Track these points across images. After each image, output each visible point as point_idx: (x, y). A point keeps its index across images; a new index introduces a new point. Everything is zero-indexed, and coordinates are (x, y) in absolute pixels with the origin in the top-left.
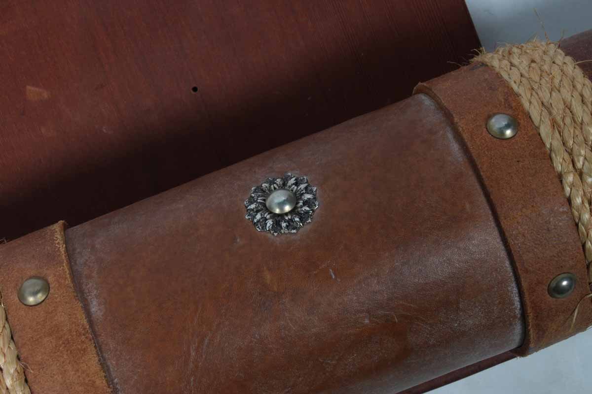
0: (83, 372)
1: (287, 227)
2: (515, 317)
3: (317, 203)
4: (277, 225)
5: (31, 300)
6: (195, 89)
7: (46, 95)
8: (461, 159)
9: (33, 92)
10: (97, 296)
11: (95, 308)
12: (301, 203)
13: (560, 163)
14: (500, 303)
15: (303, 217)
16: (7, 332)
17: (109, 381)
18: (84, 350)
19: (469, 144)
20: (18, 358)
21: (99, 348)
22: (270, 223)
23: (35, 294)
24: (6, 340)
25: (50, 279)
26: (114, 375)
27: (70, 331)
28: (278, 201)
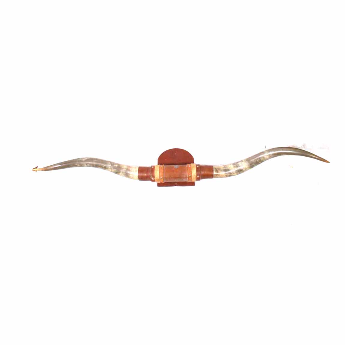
28: (176, 166)
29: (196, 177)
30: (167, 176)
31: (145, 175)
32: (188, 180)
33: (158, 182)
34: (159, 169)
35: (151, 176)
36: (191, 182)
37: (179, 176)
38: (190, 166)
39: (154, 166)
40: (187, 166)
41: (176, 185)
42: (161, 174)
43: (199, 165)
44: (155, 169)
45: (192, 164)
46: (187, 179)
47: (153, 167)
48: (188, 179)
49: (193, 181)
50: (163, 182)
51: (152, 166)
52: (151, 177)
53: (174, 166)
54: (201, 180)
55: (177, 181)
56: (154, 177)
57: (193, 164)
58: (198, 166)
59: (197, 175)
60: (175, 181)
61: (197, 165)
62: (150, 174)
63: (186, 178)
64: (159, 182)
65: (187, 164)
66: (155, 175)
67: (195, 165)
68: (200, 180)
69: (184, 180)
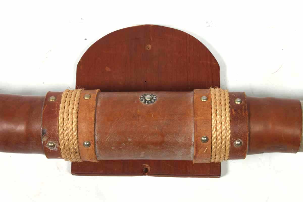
0: (90, 115)
1: (147, 103)
2: (192, 144)
3: (156, 100)
4: (145, 102)
5: (86, 98)
6: (145, 81)
7: (110, 70)
8: (192, 103)
9: (107, 69)
10: (100, 102)
11: (99, 104)
12: (153, 99)
13: (213, 110)
14: (189, 138)
15: (151, 102)
16: (78, 102)
17: (95, 119)
18: (92, 111)
19: (195, 100)
20: (78, 108)
21: (96, 112)
22: (143, 101)
23: (87, 97)
24: (77, 103)
25: (92, 96)
26: (96, 119)
27: (91, 106)
28: (148, 97)
29: (228, 143)
30: (108, 139)
31: (21, 128)
32: (195, 157)
33: (74, 160)
34: (75, 107)
35: (44, 134)
36: (207, 162)
37: (159, 139)
38: (204, 99)
39: (58, 95)
40: (191, 96)
41: (144, 172)
42: (84, 127)
43: (241, 95)
44: (61, 106)
45: (212, 90)
46: (193, 149)
47: (52, 99)
48: (197, 150)
49: (217, 160)
50: (94, 161)
51: (50, 94)
52: (44, 139)
53: (139, 95)
54: (248, 157)
55: (149, 158)
56: (55, 137)
57: (217, 89)
58: (238, 102)
59: (234, 136)
60: (142, 156)
61: (233, 96)
62: (37, 127)
63: (187, 146)
64: (79, 161)
65: (191, 90)
66: (61, 131)
67: (227, 97)
68: (243, 157)
69: (179, 156)
